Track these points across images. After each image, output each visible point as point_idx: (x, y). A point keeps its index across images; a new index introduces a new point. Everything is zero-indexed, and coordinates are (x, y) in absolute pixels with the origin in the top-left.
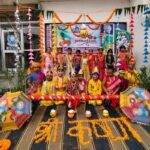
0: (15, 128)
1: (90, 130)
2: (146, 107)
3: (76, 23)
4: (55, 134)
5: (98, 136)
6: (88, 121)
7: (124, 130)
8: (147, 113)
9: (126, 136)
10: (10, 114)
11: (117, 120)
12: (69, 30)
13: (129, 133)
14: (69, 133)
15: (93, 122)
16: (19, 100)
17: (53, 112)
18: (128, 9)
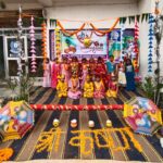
0: (17, 137)
1: (92, 140)
2: (149, 117)
3: (82, 29)
4: (57, 143)
5: (99, 145)
6: (90, 131)
7: (126, 140)
8: (149, 124)
9: (127, 146)
10: (12, 123)
11: (120, 130)
12: (74, 37)
13: (131, 144)
14: (71, 142)
15: (96, 132)
16: (22, 109)
17: (56, 121)
18: (133, 18)
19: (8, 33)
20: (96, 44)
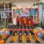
0: (5, 38)
1: (26, 38)
2: (41, 32)
4: (16, 39)
5: (28, 40)
6: (25, 36)
7: (35, 38)
8: (41, 34)
9: (35, 40)
10: (4, 34)
11: (33, 36)
12: (20, 11)
14: (20, 39)
15: (27, 36)
16: (6, 30)
19: (1, 10)
20: (27, 13)
